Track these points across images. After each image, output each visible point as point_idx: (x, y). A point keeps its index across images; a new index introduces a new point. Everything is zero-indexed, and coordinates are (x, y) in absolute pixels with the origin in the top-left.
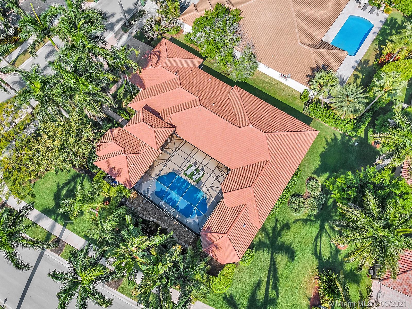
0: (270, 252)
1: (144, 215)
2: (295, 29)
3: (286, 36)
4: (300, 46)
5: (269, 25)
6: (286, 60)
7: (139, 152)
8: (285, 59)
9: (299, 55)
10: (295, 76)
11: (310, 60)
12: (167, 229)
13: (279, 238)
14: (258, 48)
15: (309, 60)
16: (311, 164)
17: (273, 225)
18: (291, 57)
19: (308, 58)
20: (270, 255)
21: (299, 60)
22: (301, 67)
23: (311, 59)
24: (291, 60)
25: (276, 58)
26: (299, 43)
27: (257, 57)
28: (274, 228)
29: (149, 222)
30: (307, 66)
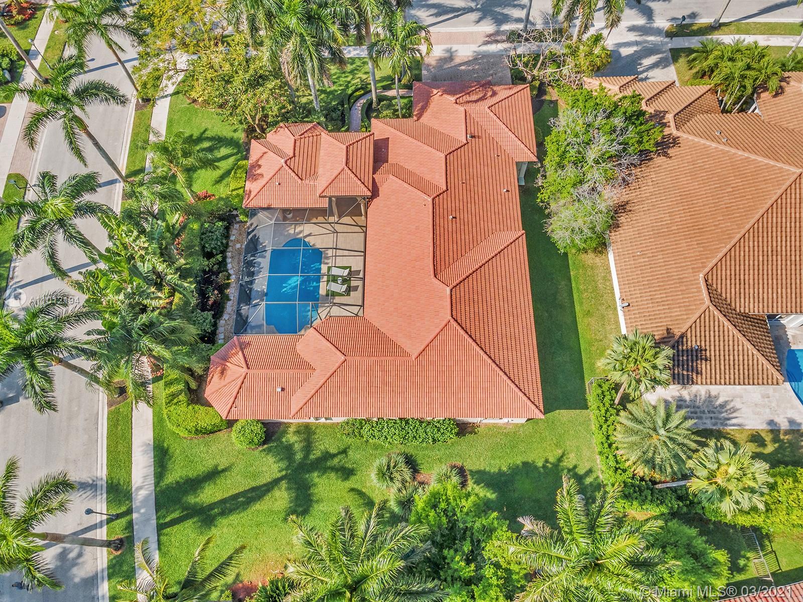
0: (284, 473)
1: (232, 257)
2: (722, 247)
3: (697, 244)
4: (698, 279)
5: (692, 204)
6: (651, 278)
7: (304, 178)
8: (652, 276)
9: (678, 291)
10: (634, 314)
11: (685, 317)
12: (230, 300)
13: (316, 474)
14: (635, 222)
15: (683, 315)
16: (489, 454)
17: (333, 451)
18: (663, 282)
19: (685, 310)
20: (279, 475)
21: (668, 298)
22: (658, 312)
23: (688, 316)
24: (659, 286)
25: (640, 261)
26: (701, 275)
27: (617, 233)
28: (327, 456)
29: (227, 271)
30: (668, 321)
